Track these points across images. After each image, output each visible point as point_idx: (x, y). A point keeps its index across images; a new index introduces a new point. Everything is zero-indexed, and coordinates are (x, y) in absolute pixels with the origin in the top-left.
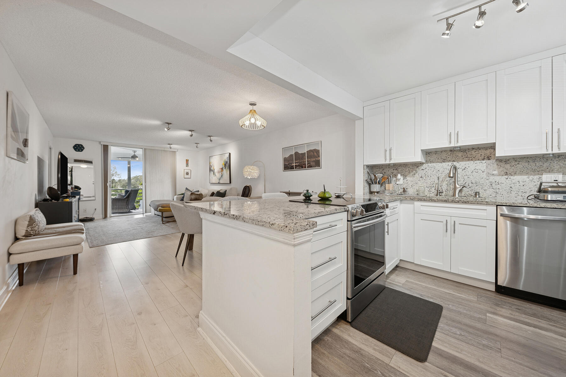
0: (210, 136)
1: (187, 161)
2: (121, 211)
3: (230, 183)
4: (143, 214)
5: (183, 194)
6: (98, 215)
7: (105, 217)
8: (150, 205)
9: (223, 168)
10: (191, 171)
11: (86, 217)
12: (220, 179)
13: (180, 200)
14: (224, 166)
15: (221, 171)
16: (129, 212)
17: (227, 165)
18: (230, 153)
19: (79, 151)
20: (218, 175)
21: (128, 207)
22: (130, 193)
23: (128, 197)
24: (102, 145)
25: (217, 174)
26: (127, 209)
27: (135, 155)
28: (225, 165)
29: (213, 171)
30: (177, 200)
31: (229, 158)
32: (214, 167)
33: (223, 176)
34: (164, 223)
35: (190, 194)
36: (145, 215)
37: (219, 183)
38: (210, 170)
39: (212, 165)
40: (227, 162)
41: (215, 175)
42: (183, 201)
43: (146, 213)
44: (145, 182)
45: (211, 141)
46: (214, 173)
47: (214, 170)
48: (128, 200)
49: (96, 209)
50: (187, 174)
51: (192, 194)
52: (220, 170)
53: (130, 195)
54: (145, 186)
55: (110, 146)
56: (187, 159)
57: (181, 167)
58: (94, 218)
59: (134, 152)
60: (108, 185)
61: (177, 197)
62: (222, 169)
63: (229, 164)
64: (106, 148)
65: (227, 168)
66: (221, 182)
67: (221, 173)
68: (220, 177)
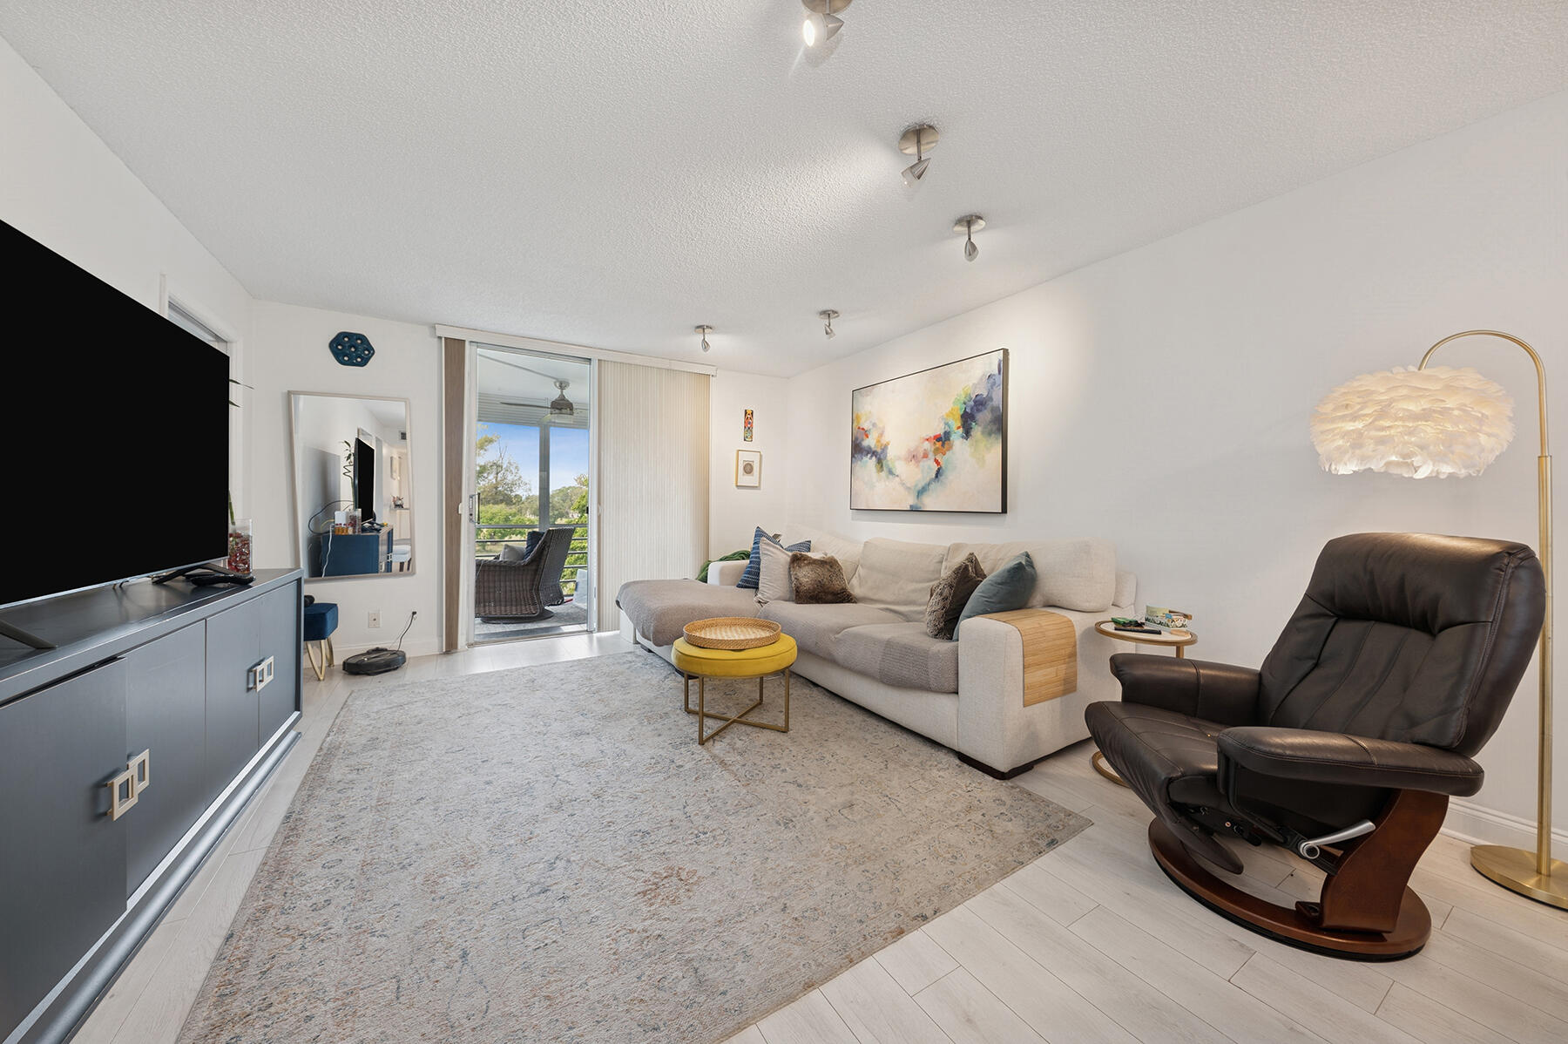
1: (749, 416)
2: (514, 613)
3: (1004, 510)
4: (589, 632)
5: (744, 555)
6: (421, 641)
7: (451, 646)
8: (618, 603)
9: (947, 435)
10: (761, 456)
11: (377, 650)
12: (921, 492)
13: (739, 586)
14: (956, 423)
15: (936, 451)
16: (545, 616)
17: (985, 416)
18: (1006, 352)
19: (350, 363)
20: (914, 474)
21: (539, 598)
22: (544, 542)
23: (538, 559)
24: (440, 338)
25: (900, 467)
26: (534, 604)
27: (562, 398)
28: (967, 419)
29: (879, 457)
30: (722, 582)
31: (999, 379)
32: (881, 435)
33: (950, 476)
35: (789, 559)
36: (600, 640)
37: (914, 510)
38: (858, 449)
39: (866, 426)
40: (980, 403)
41: (891, 472)
42: (757, 588)
43: (599, 631)
44: (599, 503)
45: (970, 249)
46: (880, 461)
47: (885, 448)
48: (537, 570)
49: (414, 613)
50: (748, 469)
51: (797, 560)
52: (927, 445)
53: (545, 553)
54: (599, 517)
55: (474, 347)
56: (749, 409)
57: (725, 442)
58: (404, 656)
59: (562, 385)
60: (463, 509)
61: (722, 572)
62: (943, 440)
63: (994, 410)
64: (454, 351)
65: (977, 431)
66: (929, 503)
67: (937, 462)
68: (928, 480)
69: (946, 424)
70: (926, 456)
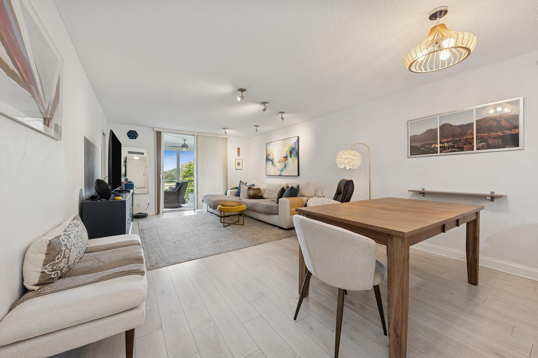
0: (282, 113)
1: (239, 149)
2: (172, 206)
3: (299, 175)
4: (194, 210)
5: (237, 188)
6: (151, 211)
7: (158, 213)
8: (203, 200)
9: (287, 156)
10: (242, 160)
11: (140, 213)
12: (282, 171)
13: (235, 196)
14: (289, 154)
15: (285, 160)
16: (180, 207)
17: (294, 152)
18: (298, 137)
19: (133, 138)
20: (280, 166)
21: (179, 201)
22: (181, 185)
23: (179, 189)
24: (155, 131)
25: (277, 164)
26: (178, 203)
27: (185, 144)
28: (291, 152)
29: (272, 161)
30: (231, 195)
31: (297, 143)
32: (273, 156)
33: (287, 167)
34: (226, 226)
35: (248, 188)
36: (197, 211)
37: (280, 175)
38: (267, 159)
39: (269, 153)
40: (293, 149)
41: (275, 166)
42: (240, 196)
43: (197, 209)
44: (197, 174)
45: (283, 119)
46: (272, 163)
47: (273, 159)
48: (178, 193)
49: (149, 204)
50: (239, 164)
51: (250, 188)
52: (283, 159)
53: (181, 188)
54: (197, 178)
55: (163, 133)
56: (239, 147)
57: (232, 157)
58: (147, 214)
59: (185, 140)
60: (161, 176)
61: (231, 192)
62: (286, 157)
63: (296, 151)
64: (159, 134)
65: (293, 156)
66: (284, 173)
67: (285, 163)
68: (283, 168)
69: (287, 154)
70: (282, 162)
